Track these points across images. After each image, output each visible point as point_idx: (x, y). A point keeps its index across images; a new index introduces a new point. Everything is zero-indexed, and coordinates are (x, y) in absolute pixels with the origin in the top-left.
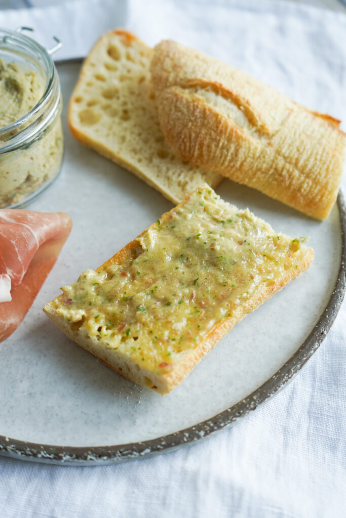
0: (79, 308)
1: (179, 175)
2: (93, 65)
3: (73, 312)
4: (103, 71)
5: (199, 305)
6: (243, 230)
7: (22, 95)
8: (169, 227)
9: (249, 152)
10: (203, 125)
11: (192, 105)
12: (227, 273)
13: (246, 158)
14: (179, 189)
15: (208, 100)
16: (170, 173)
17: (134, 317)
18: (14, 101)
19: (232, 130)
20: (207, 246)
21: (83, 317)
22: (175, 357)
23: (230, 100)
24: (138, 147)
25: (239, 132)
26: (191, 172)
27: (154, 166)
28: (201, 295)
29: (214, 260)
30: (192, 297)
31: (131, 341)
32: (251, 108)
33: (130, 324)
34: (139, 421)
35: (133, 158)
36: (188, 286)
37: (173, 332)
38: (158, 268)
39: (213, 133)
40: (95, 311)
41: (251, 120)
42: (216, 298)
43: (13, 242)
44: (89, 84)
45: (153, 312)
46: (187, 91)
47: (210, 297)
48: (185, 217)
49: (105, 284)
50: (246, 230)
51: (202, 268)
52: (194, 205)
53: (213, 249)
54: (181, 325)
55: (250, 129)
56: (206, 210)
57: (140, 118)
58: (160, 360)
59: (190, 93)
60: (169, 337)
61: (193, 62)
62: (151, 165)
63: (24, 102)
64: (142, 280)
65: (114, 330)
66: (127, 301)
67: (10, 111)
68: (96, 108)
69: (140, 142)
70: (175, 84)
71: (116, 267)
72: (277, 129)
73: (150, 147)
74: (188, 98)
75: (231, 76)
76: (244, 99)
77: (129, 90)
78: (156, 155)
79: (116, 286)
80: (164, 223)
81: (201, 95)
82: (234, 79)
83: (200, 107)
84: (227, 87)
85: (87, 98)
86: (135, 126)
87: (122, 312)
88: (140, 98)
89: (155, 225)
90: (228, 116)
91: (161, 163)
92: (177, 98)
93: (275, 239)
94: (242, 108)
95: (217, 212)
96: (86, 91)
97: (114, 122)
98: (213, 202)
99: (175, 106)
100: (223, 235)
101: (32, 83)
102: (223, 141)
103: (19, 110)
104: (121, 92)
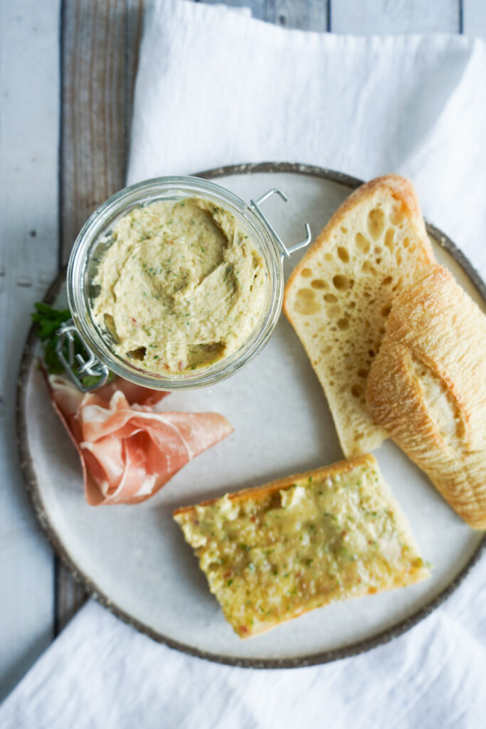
0: (203, 533)
1: (360, 424)
2: (344, 230)
3: (196, 537)
4: (351, 248)
5: (301, 585)
6: (381, 528)
7: (237, 297)
8: (318, 490)
9: (437, 456)
10: (407, 414)
11: (409, 390)
12: (341, 567)
13: (430, 458)
14: (352, 435)
15: (428, 394)
16: (353, 417)
17: (242, 569)
18: (226, 300)
19: (432, 436)
20: (338, 532)
21: (202, 546)
22: (257, 625)
23: (451, 404)
24: (338, 369)
25: (437, 440)
26: (373, 427)
27: (342, 398)
28: (306, 577)
29: (337, 549)
30: (298, 575)
31: (229, 591)
32: (466, 426)
33: (236, 575)
35: (327, 376)
36: (302, 562)
37: (265, 603)
38: (285, 531)
39: (412, 426)
40: (214, 545)
41: (459, 431)
42: (318, 586)
43: (168, 457)
44: (328, 257)
45: (259, 573)
46: (415, 365)
47: (312, 584)
48: (336, 489)
49: (233, 521)
50: (384, 529)
51: (323, 549)
52: (352, 479)
53: (342, 538)
54: (275, 600)
55: (452, 438)
56: (360, 491)
57: (358, 335)
58: (243, 623)
59: (416, 371)
60: (260, 607)
61: (444, 329)
62: (340, 395)
63: (235, 307)
64: (266, 534)
65: (220, 572)
66: (244, 549)
67: (217, 314)
68: (319, 294)
69: (343, 365)
70: (409, 345)
71: (250, 507)
72: (480, 448)
73: (350, 376)
74: (411, 378)
75: (474, 368)
76: (466, 412)
77: (365, 288)
78: (350, 387)
79: (243, 528)
80: (315, 483)
81: (424, 384)
82: (474, 374)
83: (415, 398)
84: (457, 390)
85: (317, 275)
86: (348, 342)
87: (234, 559)
88: (371, 307)
89: (305, 481)
90: (438, 421)
91: (350, 400)
92: (400, 367)
93: (405, 549)
94: (458, 420)
95: (368, 499)
96: (320, 264)
97: (329, 324)
98: (372, 483)
99: (393, 375)
100: (360, 527)
101: (256, 276)
102: (418, 437)
103: (226, 316)
104: (355, 287)
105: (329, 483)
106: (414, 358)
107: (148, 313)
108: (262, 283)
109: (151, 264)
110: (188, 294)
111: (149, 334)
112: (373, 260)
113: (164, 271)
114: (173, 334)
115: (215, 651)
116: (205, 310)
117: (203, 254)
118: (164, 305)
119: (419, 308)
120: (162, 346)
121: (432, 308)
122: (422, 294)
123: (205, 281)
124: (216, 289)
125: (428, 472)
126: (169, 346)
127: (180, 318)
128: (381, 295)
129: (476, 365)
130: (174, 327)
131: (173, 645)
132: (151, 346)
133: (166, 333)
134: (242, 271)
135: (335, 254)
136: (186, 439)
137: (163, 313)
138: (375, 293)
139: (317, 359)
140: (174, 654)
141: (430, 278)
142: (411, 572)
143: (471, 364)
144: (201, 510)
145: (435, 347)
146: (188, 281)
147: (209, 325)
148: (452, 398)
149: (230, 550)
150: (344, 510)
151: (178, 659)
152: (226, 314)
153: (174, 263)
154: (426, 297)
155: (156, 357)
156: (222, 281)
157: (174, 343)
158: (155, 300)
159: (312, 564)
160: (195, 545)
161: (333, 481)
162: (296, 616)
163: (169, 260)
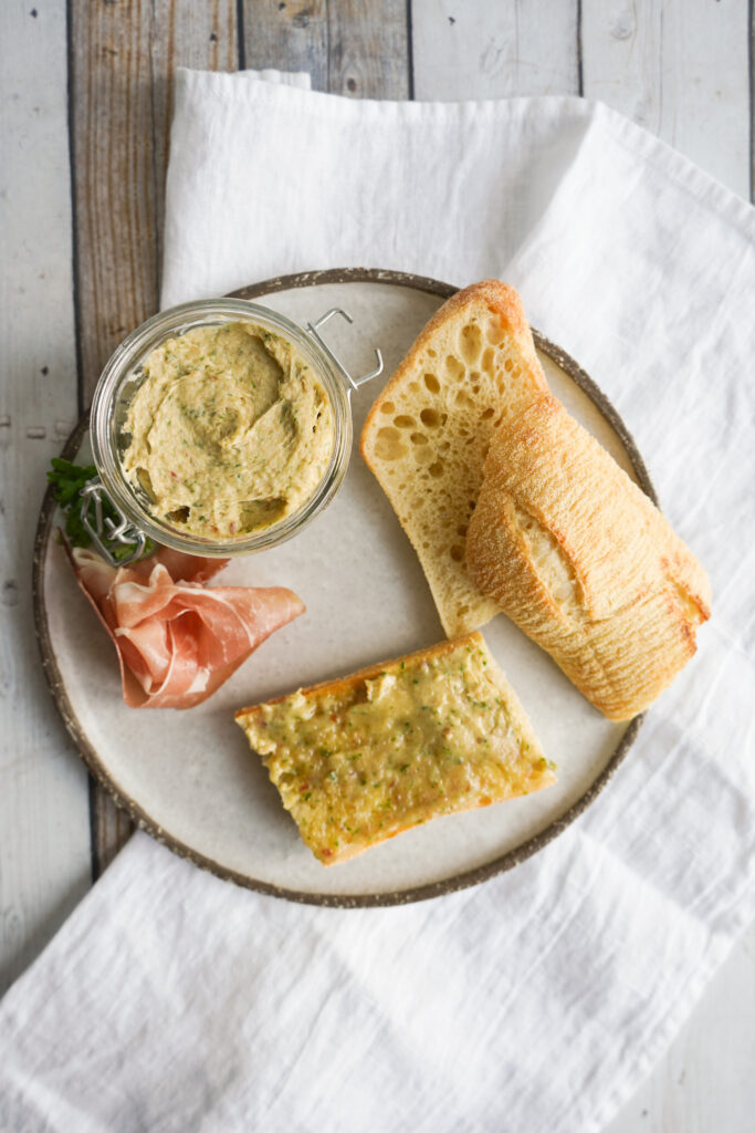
0: (272, 738)
1: (463, 594)
2: (432, 353)
3: (263, 743)
4: (442, 374)
5: (396, 797)
6: (492, 720)
7: (298, 442)
8: (412, 679)
9: (556, 629)
10: (513, 577)
11: (512, 547)
12: (444, 773)
13: (548, 632)
14: (454, 609)
15: (535, 551)
16: (454, 586)
17: (321, 780)
18: (285, 446)
19: (545, 603)
20: (440, 728)
21: (271, 754)
22: (343, 847)
23: (564, 563)
24: (432, 527)
25: (552, 608)
26: (480, 598)
27: (439, 563)
28: (402, 786)
29: (439, 750)
30: (392, 784)
31: (306, 807)
32: (584, 587)
33: (315, 787)
34: (291, 858)
35: (419, 537)
36: (395, 768)
37: (352, 820)
38: (373, 731)
39: (520, 592)
40: (286, 752)
41: (578, 596)
42: (416, 797)
43: (223, 643)
44: (413, 386)
45: (343, 783)
46: (519, 517)
47: (410, 796)
48: (434, 676)
49: (309, 721)
50: (497, 724)
51: (421, 751)
52: (454, 663)
53: (444, 737)
54: (364, 816)
55: (570, 605)
56: (464, 677)
57: (455, 483)
58: (325, 845)
59: (521, 523)
60: (345, 824)
61: (552, 470)
62: (437, 560)
63: (296, 454)
64: (351, 735)
65: (296, 784)
66: (324, 754)
67: (274, 464)
68: (406, 433)
69: (438, 521)
70: (511, 492)
71: (329, 702)
72: (607, 617)
73: (447, 535)
74: (514, 532)
75: (591, 517)
76: (582, 572)
77: (461, 425)
78: (449, 549)
79: (321, 729)
80: (409, 669)
81: (531, 539)
82: (591, 524)
83: (520, 557)
84: (571, 542)
85: (400, 410)
86: (443, 492)
87: (312, 767)
88: (469, 447)
89: (396, 668)
90: (550, 584)
91: (449, 566)
92: (501, 520)
93: (524, 747)
94: (574, 582)
95: (475, 686)
96: (403, 397)
97: (418, 470)
98: (479, 668)
99: (494, 529)
100: (465, 721)
101: (319, 415)
102: (529, 605)
103: (285, 466)
104: (448, 422)
105: (426, 669)
106: (518, 508)
107: (189, 464)
108: (328, 423)
109: (192, 405)
110: (238, 440)
111: (192, 491)
112: (469, 389)
113: (207, 413)
114: (222, 489)
115: (295, 887)
116: (259, 459)
117: (255, 391)
118: (209, 454)
119: (520, 447)
120: (209, 504)
121: (536, 446)
122: (524, 428)
123: (258, 422)
124: (271, 432)
125: (548, 650)
126: (217, 504)
127: (230, 470)
128: (480, 432)
129: (594, 513)
130: (223, 480)
131: (242, 882)
132: (195, 505)
133: (213, 489)
134: (302, 410)
135: (422, 383)
136: (245, 620)
137: (208, 465)
138: (474, 430)
139: (406, 516)
140: (246, 894)
141: (532, 410)
142: (533, 777)
143: (587, 512)
144: (268, 709)
145: (541, 494)
146: (236, 424)
147: (265, 477)
148: (564, 555)
149: (305, 757)
150: (445, 701)
151: (249, 901)
152: (285, 462)
153: (220, 403)
154: (529, 432)
155: (201, 518)
156: (278, 422)
157: (222, 500)
158: (198, 449)
159: (408, 770)
160: (263, 752)
161: (431, 666)
162: (393, 835)
163: (213, 400)
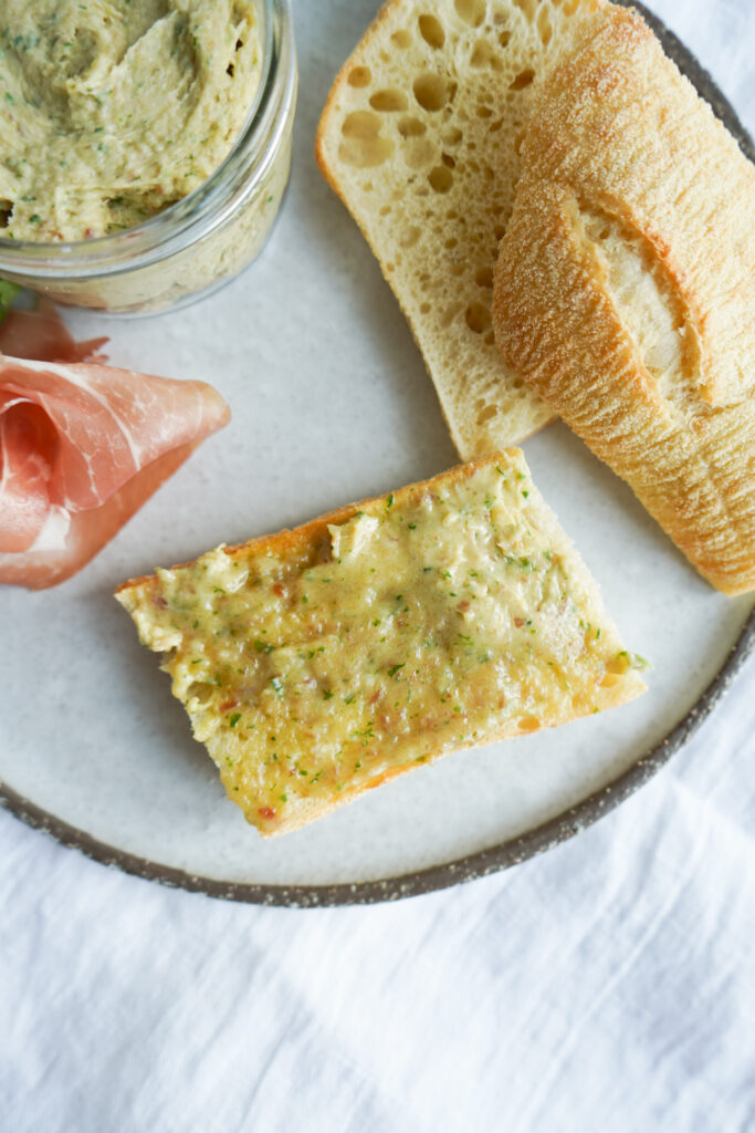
0: (174, 624)
1: (488, 386)
3: (159, 632)
4: (446, 15)
5: (381, 720)
6: (539, 591)
7: (202, 86)
8: (405, 522)
9: (646, 425)
10: (577, 330)
11: (575, 272)
12: (462, 678)
13: (631, 434)
14: (473, 415)
15: (616, 276)
16: (472, 373)
17: (257, 693)
18: (180, 98)
19: (631, 374)
20: (453, 603)
21: (174, 649)
22: (294, 804)
23: (666, 297)
24: (434, 275)
25: (643, 383)
27: (447, 337)
28: (391, 702)
29: (451, 640)
30: (375, 697)
31: (232, 738)
32: (700, 341)
33: (246, 704)
34: (214, 828)
35: (413, 294)
36: (380, 670)
37: (309, 757)
38: (343, 610)
39: (588, 358)
40: (199, 646)
41: (687, 360)
42: (415, 716)
43: (88, 458)
44: (399, 39)
45: (293, 698)
46: (586, 220)
47: (404, 714)
48: (443, 516)
49: (236, 595)
50: (546, 595)
51: (423, 641)
52: (475, 494)
53: (460, 616)
54: (328, 750)
55: (673, 380)
56: (492, 516)
57: (471, 198)
58: (265, 801)
59: (589, 233)
60: (297, 764)
61: (643, 134)
62: (443, 333)
63: (199, 110)
64: (305, 618)
65: (216, 700)
66: (261, 650)
67: (161, 128)
68: (389, 123)
69: (445, 264)
70: (571, 182)
71: (269, 565)
72: (734, 400)
73: (460, 289)
74: (578, 246)
75: (709, 219)
76: (698, 310)
77: (480, 100)
78: (463, 311)
79: (254, 609)
80: (400, 507)
81: (607, 256)
82: (710, 230)
83: (589, 288)
84: (677, 260)
85: (380, 81)
86: (452, 215)
87: (241, 672)
88: (494, 137)
89: (380, 504)
90: (641, 338)
91: (464, 339)
92: (556, 229)
93: (591, 634)
94: (682, 331)
95: (511, 530)
96: (385, 58)
97: (411, 181)
98: (516, 500)
99: (542, 247)
100: (495, 590)
101: (239, 44)
102: (602, 384)
103: (182, 131)
104: (459, 96)
105: (428, 504)
106: (585, 206)
107: (16, 134)
108: (255, 61)
109: (18, 28)
110: (95, 81)
111: (18, 175)
112: (493, 37)
113: (45, 40)
114: (69, 169)
115: (219, 874)
116: (136, 120)
117: (128, 8)
118: (51, 117)
119: (586, 101)
120: (45, 194)
121: (615, 93)
122: (593, 65)
123: (131, 50)
124: (155, 71)
125: (627, 475)
126: (60, 195)
127: (83, 138)
128: (511, 109)
129: (714, 212)
130: (71, 155)
131: (134, 867)
132: (24, 198)
133: (53, 171)
135: (414, 32)
136: (123, 419)
137: (49, 136)
138: (502, 108)
139: (393, 261)
140: (143, 887)
141: (606, 33)
142: (606, 684)
143: (703, 208)
144: (169, 576)
145: (626, 174)
146: (93, 53)
147: (146, 149)
148: (667, 283)
149: (231, 654)
150: (461, 558)
151: (148, 898)
152: (181, 126)
153: (64, 21)
154: (600, 71)
155: (33, 218)
156: (167, 54)
157: (71, 188)
158: (31, 108)
159: (401, 673)
160: (158, 647)
161: (436, 499)
162: (376, 783)
163: (54, 16)
